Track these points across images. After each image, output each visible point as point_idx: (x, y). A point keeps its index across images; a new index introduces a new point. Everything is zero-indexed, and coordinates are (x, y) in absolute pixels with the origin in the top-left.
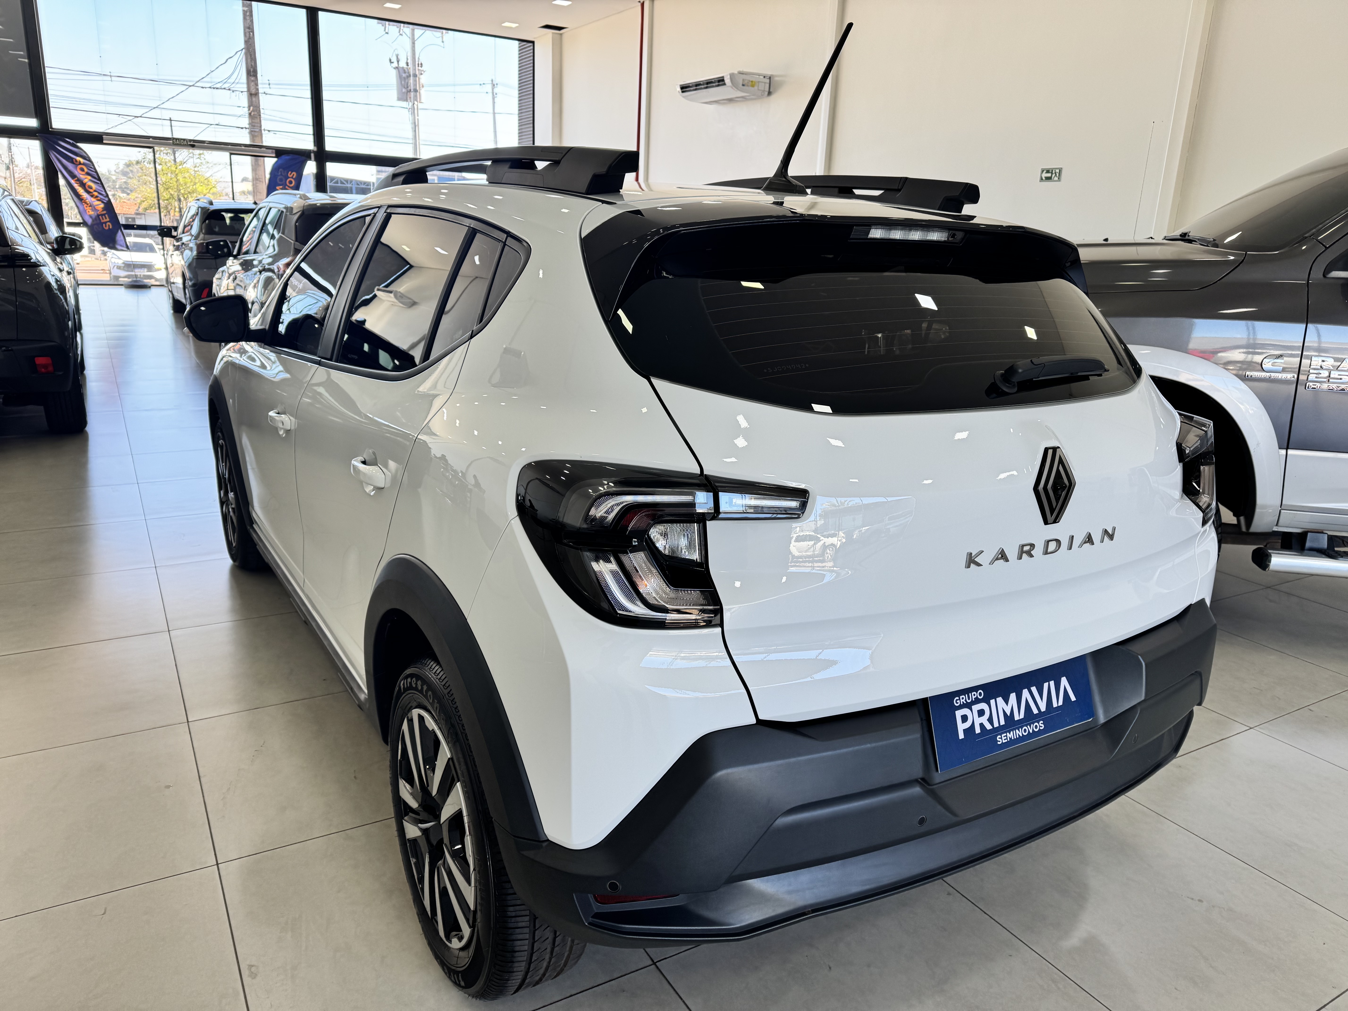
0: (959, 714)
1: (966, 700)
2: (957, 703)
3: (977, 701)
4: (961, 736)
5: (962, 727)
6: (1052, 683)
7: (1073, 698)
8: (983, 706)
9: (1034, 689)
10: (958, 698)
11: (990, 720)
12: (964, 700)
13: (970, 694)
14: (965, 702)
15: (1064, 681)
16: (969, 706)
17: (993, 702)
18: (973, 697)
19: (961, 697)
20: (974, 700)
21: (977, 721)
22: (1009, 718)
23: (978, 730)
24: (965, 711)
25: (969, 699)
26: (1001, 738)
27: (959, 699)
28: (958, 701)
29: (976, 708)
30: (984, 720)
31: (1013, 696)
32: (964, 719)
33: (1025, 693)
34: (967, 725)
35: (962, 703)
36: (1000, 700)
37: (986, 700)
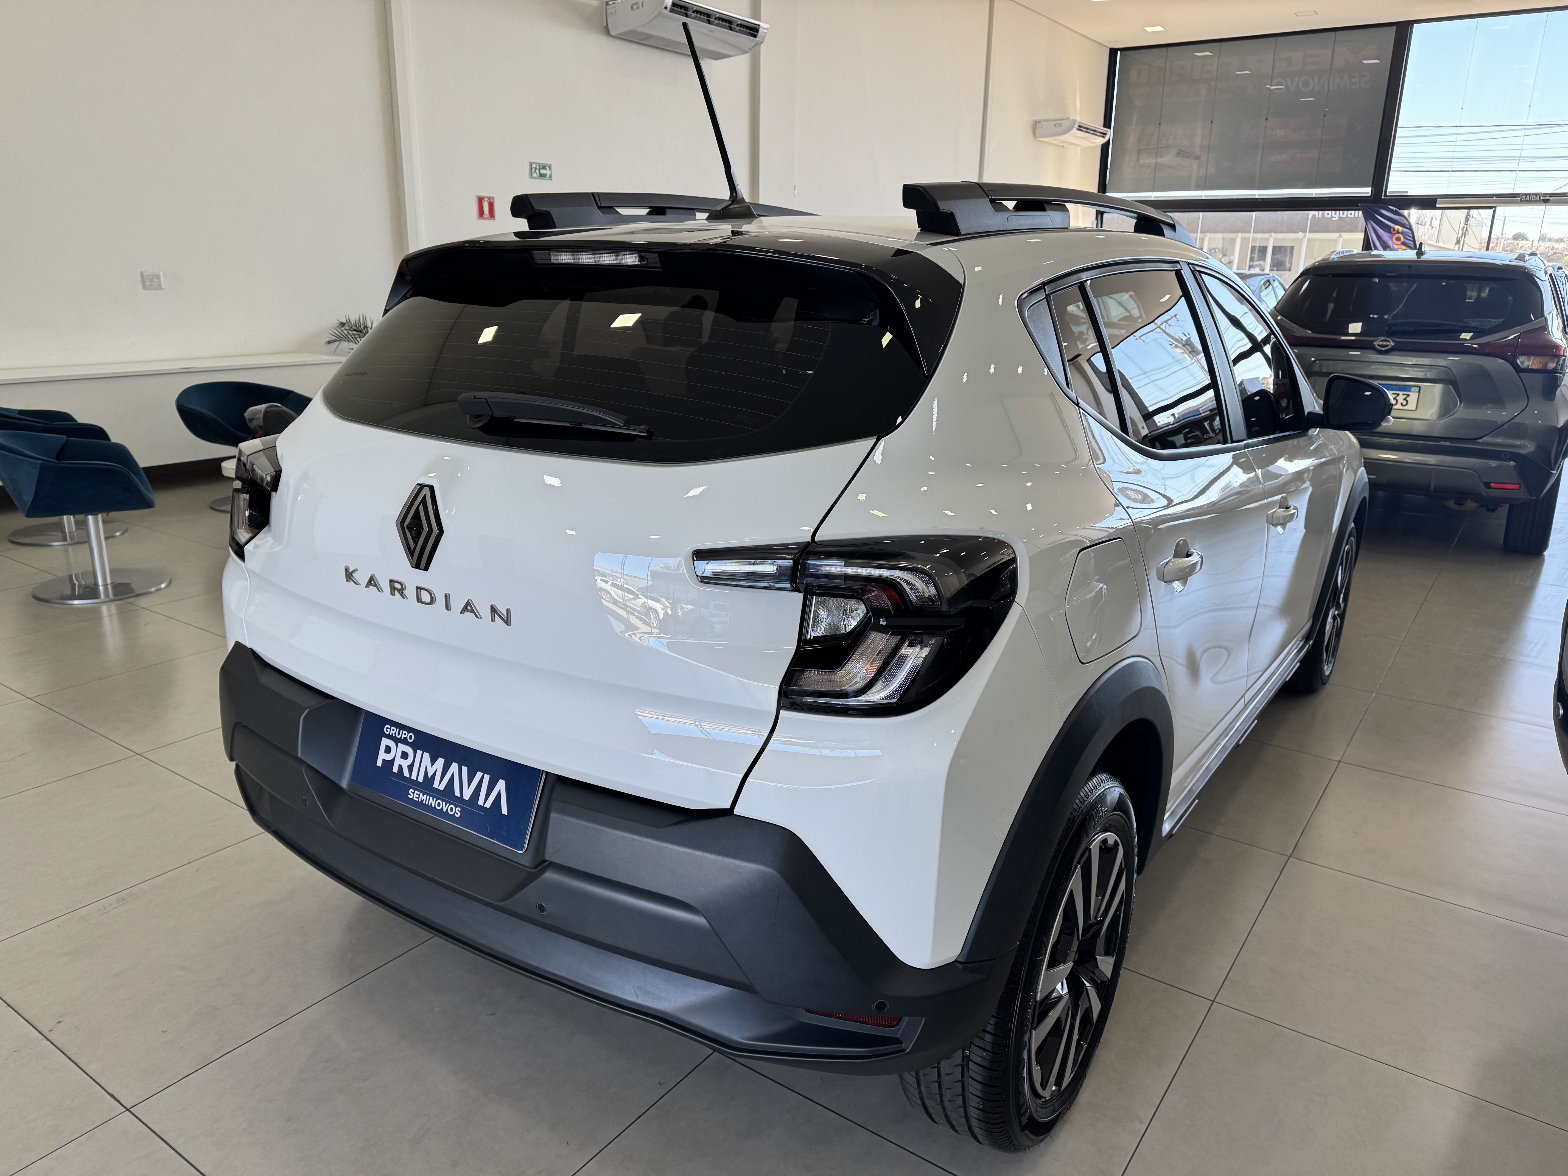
0: (385, 742)
1: (395, 733)
2: (387, 731)
3: (405, 741)
4: (379, 763)
5: (382, 756)
6: (487, 777)
7: (505, 811)
8: (409, 750)
9: (465, 769)
10: (389, 727)
11: (411, 768)
12: (394, 732)
13: (401, 731)
14: (394, 735)
15: (501, 785)
16: (397, 741)
17: (419, 752)
18: (403, 736)
19: (392, 728)
20: (402, 738)
21: (399, 761)
22: (429, 780)
23: (395, 769)
24: (391, 743)
25: (399, 735)
26: (414, 793)
27: (390, 729)
28: (388, 730)
29: (402, 747)
30: (405, 764)
31: (440, 762)
32: (388, 750)
33: (454, 767)
34: (388, 757)
35: (391, 734)
36: (427, 756)
37: (415, 746)
